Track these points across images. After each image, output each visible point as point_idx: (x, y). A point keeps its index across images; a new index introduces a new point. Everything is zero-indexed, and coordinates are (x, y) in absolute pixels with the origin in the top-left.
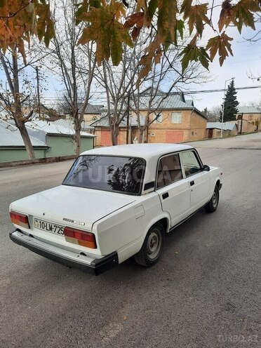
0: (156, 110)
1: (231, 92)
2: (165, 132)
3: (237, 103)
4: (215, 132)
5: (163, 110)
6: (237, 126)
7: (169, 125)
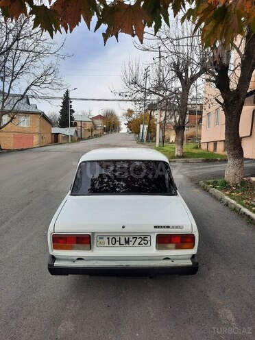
0: (10, 111)
1: (67, 101)
2: (11, 135)
3: (73, 111)
4: (60, 137)
5: (17, 112)
6: (76, 132)
7: (16, 128)
